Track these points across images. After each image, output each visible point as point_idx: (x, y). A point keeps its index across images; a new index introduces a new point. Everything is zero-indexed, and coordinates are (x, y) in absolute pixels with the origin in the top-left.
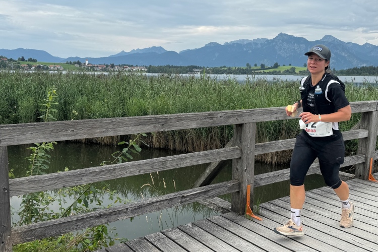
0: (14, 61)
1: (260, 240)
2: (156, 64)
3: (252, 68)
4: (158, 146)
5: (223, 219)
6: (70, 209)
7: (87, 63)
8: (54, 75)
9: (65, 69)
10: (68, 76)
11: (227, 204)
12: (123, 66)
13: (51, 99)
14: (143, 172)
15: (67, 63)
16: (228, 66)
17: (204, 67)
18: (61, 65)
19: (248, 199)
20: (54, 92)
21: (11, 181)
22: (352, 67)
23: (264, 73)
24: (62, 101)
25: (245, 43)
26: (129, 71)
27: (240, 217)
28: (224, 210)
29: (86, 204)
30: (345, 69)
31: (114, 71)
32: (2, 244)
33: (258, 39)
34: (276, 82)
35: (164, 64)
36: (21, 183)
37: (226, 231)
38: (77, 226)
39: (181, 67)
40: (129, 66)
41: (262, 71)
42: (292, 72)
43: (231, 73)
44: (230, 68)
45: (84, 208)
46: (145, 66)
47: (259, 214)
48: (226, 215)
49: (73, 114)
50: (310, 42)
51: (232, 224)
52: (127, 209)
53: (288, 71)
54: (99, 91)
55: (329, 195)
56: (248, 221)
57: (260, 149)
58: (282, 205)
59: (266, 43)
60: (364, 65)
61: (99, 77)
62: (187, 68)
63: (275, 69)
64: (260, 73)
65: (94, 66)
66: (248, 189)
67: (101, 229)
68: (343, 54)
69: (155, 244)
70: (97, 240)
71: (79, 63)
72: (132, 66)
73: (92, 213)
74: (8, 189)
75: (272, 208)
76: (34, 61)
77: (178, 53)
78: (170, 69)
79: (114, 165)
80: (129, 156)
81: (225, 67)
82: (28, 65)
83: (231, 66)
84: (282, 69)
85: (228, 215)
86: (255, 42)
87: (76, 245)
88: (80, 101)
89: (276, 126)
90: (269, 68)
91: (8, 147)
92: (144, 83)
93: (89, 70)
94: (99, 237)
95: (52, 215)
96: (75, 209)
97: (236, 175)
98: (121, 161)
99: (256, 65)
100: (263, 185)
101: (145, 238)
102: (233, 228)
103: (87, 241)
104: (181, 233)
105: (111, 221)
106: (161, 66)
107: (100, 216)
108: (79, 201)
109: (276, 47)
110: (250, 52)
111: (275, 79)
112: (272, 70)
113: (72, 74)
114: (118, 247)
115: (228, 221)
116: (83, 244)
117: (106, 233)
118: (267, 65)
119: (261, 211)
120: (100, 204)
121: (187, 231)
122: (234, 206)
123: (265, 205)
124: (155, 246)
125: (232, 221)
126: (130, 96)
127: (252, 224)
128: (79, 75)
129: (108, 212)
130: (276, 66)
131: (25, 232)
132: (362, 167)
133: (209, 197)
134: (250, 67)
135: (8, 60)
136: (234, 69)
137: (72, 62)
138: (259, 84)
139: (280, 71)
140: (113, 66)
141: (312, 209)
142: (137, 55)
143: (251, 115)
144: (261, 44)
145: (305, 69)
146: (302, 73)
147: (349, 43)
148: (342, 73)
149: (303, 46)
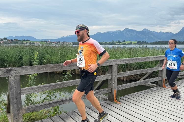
0: (21, 41)
1: (120, 112)
2: (76, 41)
3: (115, 42)
4: (78, 74)
5: (105, 103)
6: (44, 99)
7: (49, 41)
8: (37, 46)
9: (41, 44)
10: (42, 46)
11: (106, 97)
12: (64, 42)
13: (36, 56)
14: (73, 85)
15: (42, 41)
16: (105, 41)
18: (39, 42)
19: (115, 95)
20: (37, 53)
21: (22, 89)
22: (155, 41)
23: (120, 44)
24: (40, 56)
25: (112, 32)
26: (66, 44)
27: (112, 102)
28: (105, 100)
29: (51, 98)
30: (152, 42)
31: (60, 44)
32: (18, 114)
34: (124, 48)
36: (26, 89)
37: (106, 108)
38: (48, 106)
40: (66, 42)
41: (119, 43)
42: (131, 43)
43: (106, 44)
44: (106, 42)
45: (50, 99)
46: (72, 42)
47: (119, 101)
48: (106, 102)
49: (44, 61)
50: (138, 31)
51: (109, 105)
52: (67, 99)
53: (129, 43)
54: (54, 52)
55: (147, 93)
56: (115, 104)
57: (119, 75)
58: (128, 98)
59: (120, 32)
60: (160, 40)
61: (54, 47)
63: (124, 43)
64: (118, 44)
65: (52, 42)
66: (115, 91)
67: (56, 107)
68: (151, 36)
69: (78, 113)
70: (55, 112)
71: (46, 41)
72: (67, 42)
73: (53, 101)
74: (21, 92)
75: (125, 99)
76: (29, 41)
79: (62, 82)
80: (67, 78)
81: (104, 42)
82: (26, 42)
83: (106, 41)
84: (127, 42)
85: (107, 101)
86: (116, 32)
87: (47, 114)
88: (47, 56)
89: (125, 65)
91: (20, 75)
92: (72, 49)
93: (50, 44)
94: (56, 110)
95: (37, 102)
96: (46, 99)
97: (109, 86)
98: (64, 80)
100: (121, 89)
101: (74, 111)
102: (109, 107)
103: (51, 112)
104: (88, 109)
105: (61, 104)
107: (56, 102)
108: (48, 96)
109: (124, 34)
110: (114, 36)
111: (124, 47)
112: (123, 43)
113: (44, 46)
114: (64, 115)
115: (107, 104)
116: (49, 113)
117: (59, 109)
118: (121, 41)
119: (120, 100)
120: (56, 97)
121: (91, 108)
122: (109, 98)
123: (122, 97)
124: (78, 114)
125: (108, 104)
126: (67, 54)
127: (116, 105)
128: (46, 46)
129: (59, 101)
130: (124, 41)
131: (27, 109)
132: (160, 82)
133: (99, 95)
134: (114, 42)
135: (18, 40)
136: (107, 43)
137: (44, 41)
138: (118, 48)
139: (126, 43)
140: (59, 42)
141: (141, 99)
142: (69, 38)
143: (116, 62)
144: (118, 33)
145: (136, 42)
146: (135, 44)
147: (154, 32)
148: (151, 44)
149: (135, 33)
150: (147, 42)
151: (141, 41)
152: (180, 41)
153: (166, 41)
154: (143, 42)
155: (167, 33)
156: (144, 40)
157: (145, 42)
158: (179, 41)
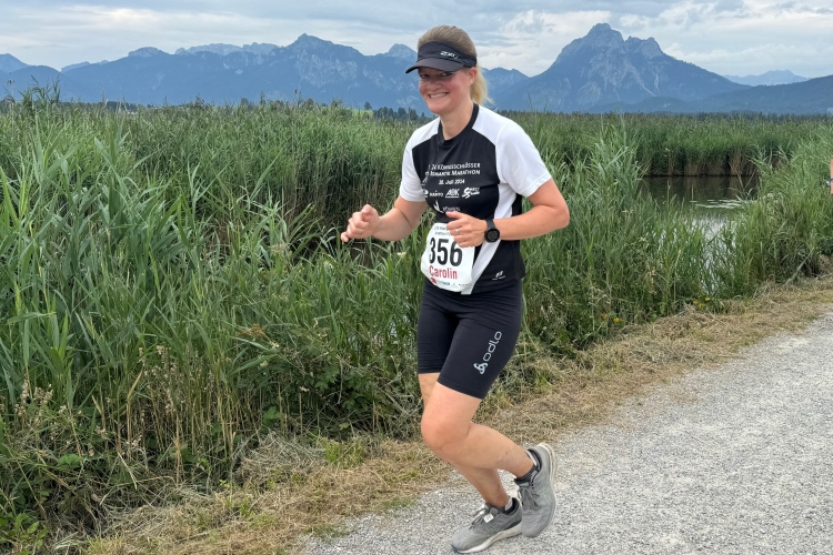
25: (226, 52)
33: (255, 44)
50: (366, 57)
59: (273, 54)
77: (60, 70)
86: (249, 53)
109: (298, 65)
110: (239, 72)
149: (353, 65)
155: (500, 72)
156: (397, 104)
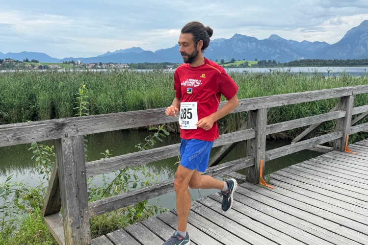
0: (20, 62)
2: (136, 62)
7: (79, 62)
9: (62, 68)
12: (109, 64)
15: (64, 63)
17: (175, 64)
18: (58, 64)
22: (293, 60)
26: (114, 68)
30: (288, 62)
31: (102, 68)
33: (218, 39)
35: (142, 61)
39: (156, 64)
40: (114, 64)
42: (245, 65)
46: (127, 64)
50: (260, 40)
53: (242, 64)
59: (224, 42)
60: (303, 58)
62: (161, 64)
63: (232, 64)
65: (86, 65)
68: (286, 50)
71: (73, 62)
72: (117, 64)
76: (36, 62)
77: (154, 52)
78: (148, 66)
82: (32, 65)
84: (237, 63)
86: (216, 42)
90: (228, 63)
93: (81, 68)
99: (217, 61)
106: (140, 64)
109: (233, 46)
111: (233, 72)
112: (230, 65)
118: (226, 60)
130: (233, 61)
135: (15, 61)
137: (68, 62)
139: (236, 65)
140: (101, 64)
142: (120, 55)
144: (221, 43)
145: (256, 63)
146: (254, 66)
147: (290, 41)
148: (285, 65)
149: (254, 44)
150: (277, 62)
151: (265, 61)
152: (341, 60)
153: (314, 60)
154: (270, 61)
155: (317, 43)
156: (273, 58)
157: (274, 62)
158: (339, 60)
